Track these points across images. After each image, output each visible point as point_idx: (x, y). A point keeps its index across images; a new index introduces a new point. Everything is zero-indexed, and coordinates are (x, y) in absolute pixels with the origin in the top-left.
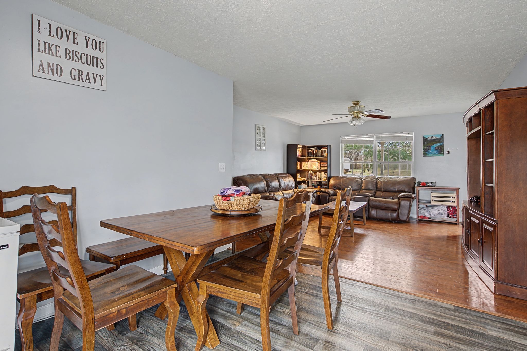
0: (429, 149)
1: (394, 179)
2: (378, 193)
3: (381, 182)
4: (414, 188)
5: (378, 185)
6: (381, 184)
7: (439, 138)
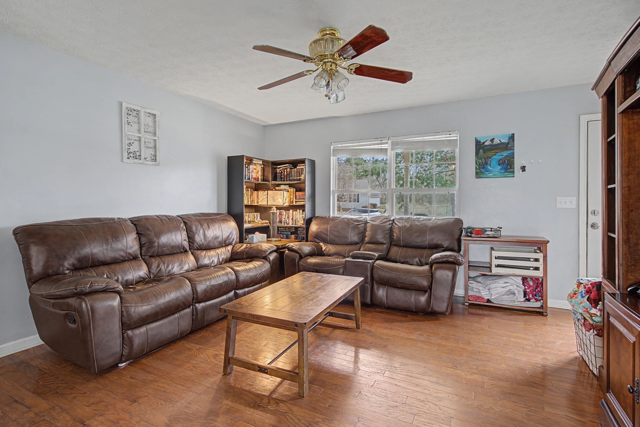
0: (486, 164)
1: (424, 222)
2: (395, 251)
3: (399, 227)
4: (459, 241)
5: (395, 235)
6: (399, 231)
7: (505, 140)
